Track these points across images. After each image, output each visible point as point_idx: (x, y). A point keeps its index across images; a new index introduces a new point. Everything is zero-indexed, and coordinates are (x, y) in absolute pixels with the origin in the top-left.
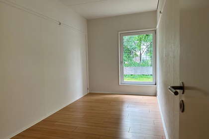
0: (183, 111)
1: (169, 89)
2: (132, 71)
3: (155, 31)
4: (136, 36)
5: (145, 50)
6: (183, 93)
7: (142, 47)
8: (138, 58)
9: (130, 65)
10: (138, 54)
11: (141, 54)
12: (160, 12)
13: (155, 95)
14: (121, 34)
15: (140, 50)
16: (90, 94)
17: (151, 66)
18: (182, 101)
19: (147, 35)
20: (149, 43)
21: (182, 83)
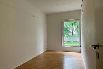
0: (98, 58)
1: (91, 46)
2: (68, 39)
3: (80, 20)
4: (70, 22)
5: (75, 29)
6: (98, 48)
7: (73, 28)
8: (71, 33)
9: (67, 37)
10: (71, 31)
11: (72, 31)
12: (83, 10)
13: (80, 52)
14: (63, 21)
15: (72, 29)
16: (47, 51)
17: (78, 37)
18: (98, 52)
19: (76, 22)
20: (76, 26)
21: (98, 43)
